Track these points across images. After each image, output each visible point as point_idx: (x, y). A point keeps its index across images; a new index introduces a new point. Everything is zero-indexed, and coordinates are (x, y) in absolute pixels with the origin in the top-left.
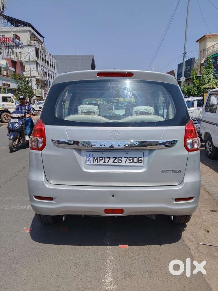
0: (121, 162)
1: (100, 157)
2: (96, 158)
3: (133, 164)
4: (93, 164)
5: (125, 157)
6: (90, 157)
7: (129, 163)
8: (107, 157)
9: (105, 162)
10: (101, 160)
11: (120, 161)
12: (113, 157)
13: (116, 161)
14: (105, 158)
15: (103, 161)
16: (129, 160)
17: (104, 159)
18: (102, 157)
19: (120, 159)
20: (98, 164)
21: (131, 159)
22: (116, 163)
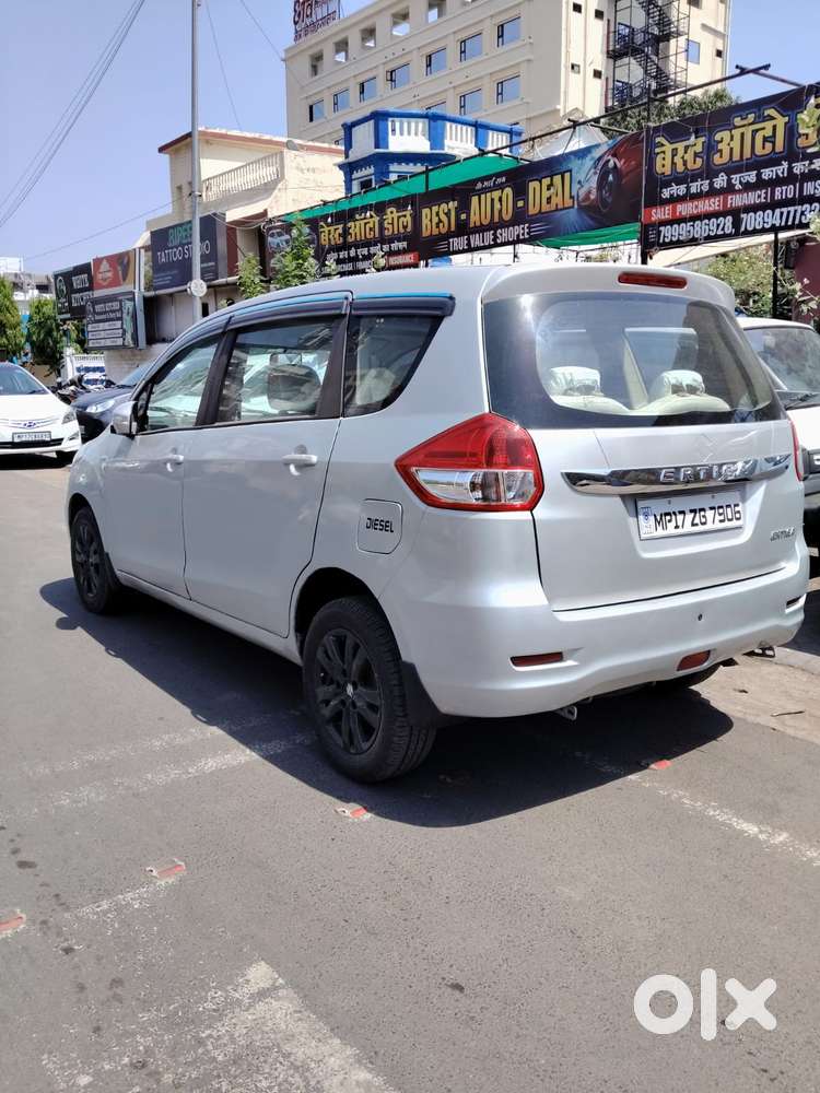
0: (705, 523)
1: (666, 514)
2: (658, 518)
3: (727, 524)
4: (656, 534)
5: (711, 508)
6: (646, 515)
7: (721, 521)
8: (681, 512)
9: (677, 527)
10: (670, 521)
11: (703, 520)
12: (691, 511)
13: (697, 521)
14: (674, 513)
15: (673, 524)
16: (720, 514)
17: (673, 517)
18: (668, 514)
19: (702, 513)
20: (665, 533)
21: (721, 511)
22: (697, 525)
